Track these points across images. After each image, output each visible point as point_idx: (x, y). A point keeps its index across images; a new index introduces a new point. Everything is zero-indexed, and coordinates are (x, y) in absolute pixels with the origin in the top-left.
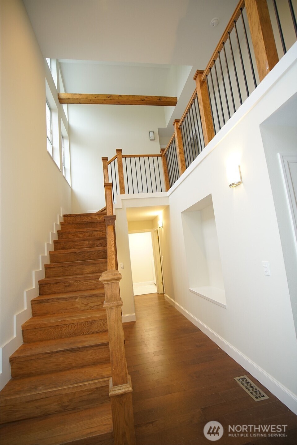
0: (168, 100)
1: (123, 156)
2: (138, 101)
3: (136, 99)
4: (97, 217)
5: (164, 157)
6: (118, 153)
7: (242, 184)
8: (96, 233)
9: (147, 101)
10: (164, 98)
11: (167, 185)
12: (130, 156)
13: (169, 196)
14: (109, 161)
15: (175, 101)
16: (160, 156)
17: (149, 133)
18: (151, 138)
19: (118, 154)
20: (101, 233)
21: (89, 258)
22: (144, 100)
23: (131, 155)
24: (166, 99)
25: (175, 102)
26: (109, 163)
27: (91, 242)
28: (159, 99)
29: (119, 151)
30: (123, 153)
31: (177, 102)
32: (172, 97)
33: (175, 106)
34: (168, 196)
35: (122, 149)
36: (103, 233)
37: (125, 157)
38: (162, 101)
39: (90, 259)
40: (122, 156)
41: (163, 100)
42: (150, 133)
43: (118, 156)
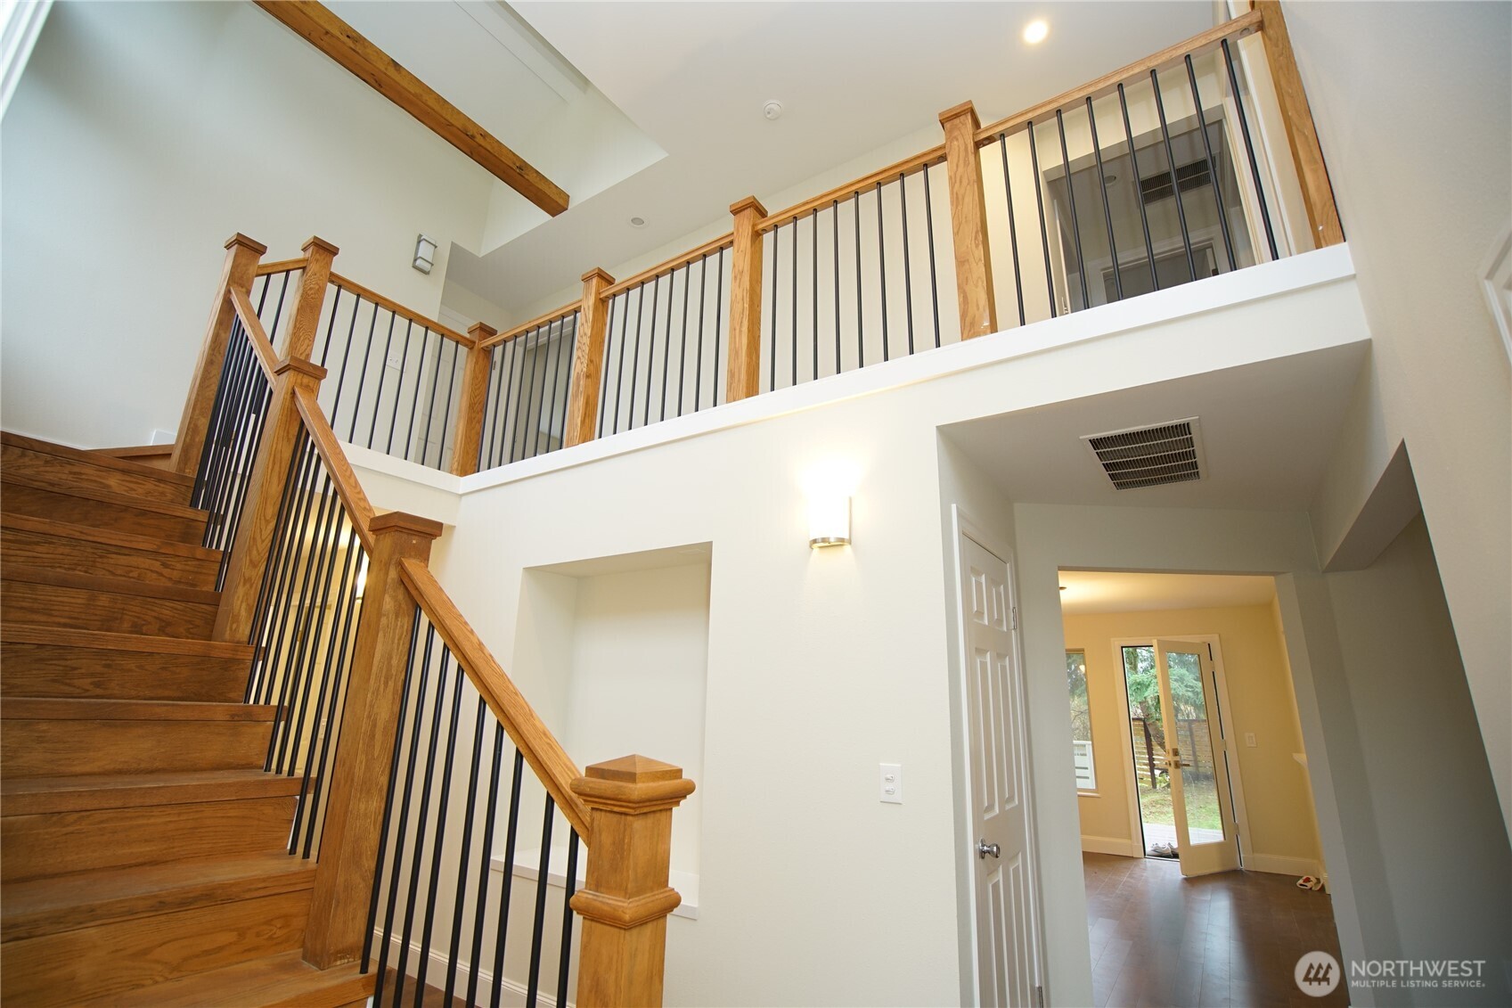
0: (541, 186)
1: (334, 278)
2: (452, 125)
3: (448, 117)
4: (114, 482)
5: (482, 354)
6: (318, 256)
7: (847, 548)
8: (123, 560)
9: (480, 145)
10: (535, 175)
11: (468, 453)
12: (360, 292)
13: (461, 495)
14: (266, 266)
15: (561, 202)
16: (470, 344)
17: (419, 242)
18: (419, 262)
19: (317, 261)
20: (157, 565)
21: (97, 685)
22: (472, 137)
23: (365, 290)
24: (540, 180)
25: (559, 204)
26: (261, 272)
27: (104, 600)
28: (520, 168)
29: (324, 250)
30: (338, 266)
31: (567, 209)
32: (556, 187)
33: (553, 215)
34: (460, 492)
35: (338, 249)
36: (166, 572)
37: (341, 283)
38: (526, 177)
39: (99, 691)
40: (332, 274)
41: (531, 178)
42: (422, 244)
43: (313, 268)
